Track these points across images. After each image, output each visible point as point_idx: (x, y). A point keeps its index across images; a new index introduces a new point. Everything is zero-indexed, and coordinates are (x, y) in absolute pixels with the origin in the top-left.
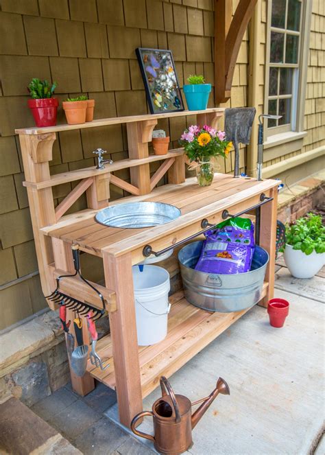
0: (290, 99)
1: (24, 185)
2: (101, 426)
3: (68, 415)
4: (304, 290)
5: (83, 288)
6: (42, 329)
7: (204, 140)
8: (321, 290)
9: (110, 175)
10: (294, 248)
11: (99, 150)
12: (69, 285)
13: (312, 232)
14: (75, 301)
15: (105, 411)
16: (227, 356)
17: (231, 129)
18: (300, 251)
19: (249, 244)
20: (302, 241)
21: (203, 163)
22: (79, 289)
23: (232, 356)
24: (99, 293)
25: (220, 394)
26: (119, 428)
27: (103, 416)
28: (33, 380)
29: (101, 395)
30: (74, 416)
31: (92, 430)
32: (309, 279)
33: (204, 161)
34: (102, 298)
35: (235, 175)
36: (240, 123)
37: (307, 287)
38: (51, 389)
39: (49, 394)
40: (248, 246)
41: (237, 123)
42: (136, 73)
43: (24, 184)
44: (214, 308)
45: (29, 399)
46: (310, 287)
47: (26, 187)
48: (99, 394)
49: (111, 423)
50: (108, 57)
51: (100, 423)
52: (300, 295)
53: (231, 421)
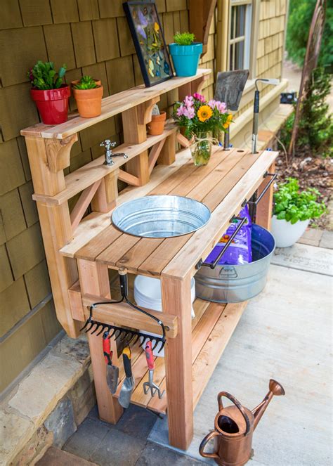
0: (243, 41)
1: (33, 199)
2: (149, 453)
3: (108, 450)
4: (291, 260)
5: (132, 316)
6: (66, 363)
7: (204, 114)
8: (306, 258)
9: (119, 171)
10: (278, 218)
11: (108, 142)
12: (108, 312)
13: (294, 198)
14: (105, 326)
15: (147, 435)
16: (246, 348)
17: (220, 95)
18: (284, 220)
19: (248, 223)
20: (285, 209)
21: (201, 140)
22: (124, 316)
23: (250, 347)
24: (158, 320)
25: (274, 396)
26: (170, 451)
27: (148, 441)
28: (62, 421)
29: (133, 418)
30: (115, 449)
31: (142, 460)
32: (291, 247)
33: (202, 137)
34: (162, 325)
35: (225, 147)
36: (230, 87)
37: (291, 257)
38: (77, 424)
39: (75, 430)
40: (247, 226)
41: (227, 87)
42: (124, 35)
43: (34, 197)
44: (225, 300)
45: (59, 442)
46: (294, 256)
47: (35, 201)
48: (130, 417)
49: (158, 447)
50: (98, 18)
51: (147, 450)
52: (289, 267)
53: (278, 417)
